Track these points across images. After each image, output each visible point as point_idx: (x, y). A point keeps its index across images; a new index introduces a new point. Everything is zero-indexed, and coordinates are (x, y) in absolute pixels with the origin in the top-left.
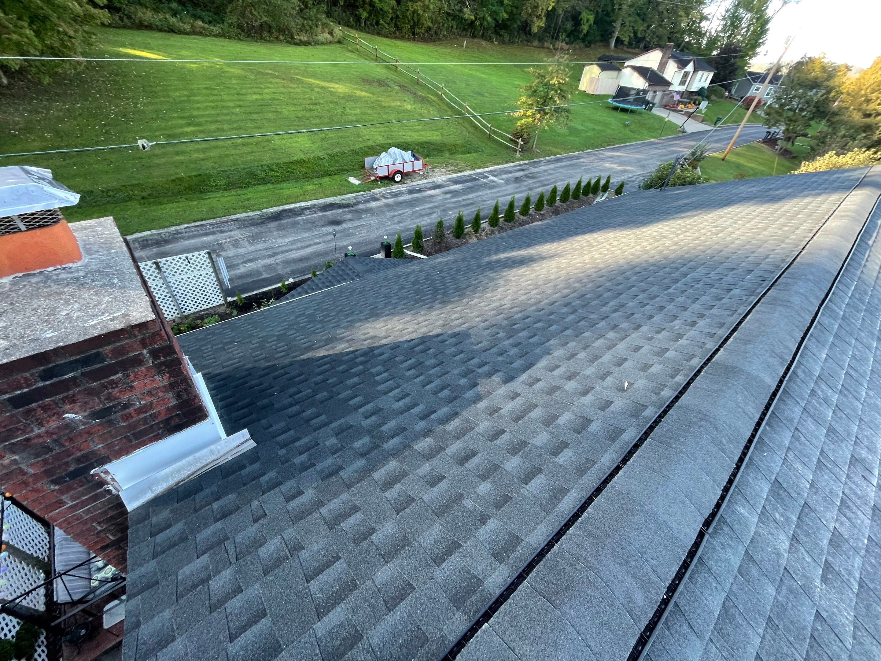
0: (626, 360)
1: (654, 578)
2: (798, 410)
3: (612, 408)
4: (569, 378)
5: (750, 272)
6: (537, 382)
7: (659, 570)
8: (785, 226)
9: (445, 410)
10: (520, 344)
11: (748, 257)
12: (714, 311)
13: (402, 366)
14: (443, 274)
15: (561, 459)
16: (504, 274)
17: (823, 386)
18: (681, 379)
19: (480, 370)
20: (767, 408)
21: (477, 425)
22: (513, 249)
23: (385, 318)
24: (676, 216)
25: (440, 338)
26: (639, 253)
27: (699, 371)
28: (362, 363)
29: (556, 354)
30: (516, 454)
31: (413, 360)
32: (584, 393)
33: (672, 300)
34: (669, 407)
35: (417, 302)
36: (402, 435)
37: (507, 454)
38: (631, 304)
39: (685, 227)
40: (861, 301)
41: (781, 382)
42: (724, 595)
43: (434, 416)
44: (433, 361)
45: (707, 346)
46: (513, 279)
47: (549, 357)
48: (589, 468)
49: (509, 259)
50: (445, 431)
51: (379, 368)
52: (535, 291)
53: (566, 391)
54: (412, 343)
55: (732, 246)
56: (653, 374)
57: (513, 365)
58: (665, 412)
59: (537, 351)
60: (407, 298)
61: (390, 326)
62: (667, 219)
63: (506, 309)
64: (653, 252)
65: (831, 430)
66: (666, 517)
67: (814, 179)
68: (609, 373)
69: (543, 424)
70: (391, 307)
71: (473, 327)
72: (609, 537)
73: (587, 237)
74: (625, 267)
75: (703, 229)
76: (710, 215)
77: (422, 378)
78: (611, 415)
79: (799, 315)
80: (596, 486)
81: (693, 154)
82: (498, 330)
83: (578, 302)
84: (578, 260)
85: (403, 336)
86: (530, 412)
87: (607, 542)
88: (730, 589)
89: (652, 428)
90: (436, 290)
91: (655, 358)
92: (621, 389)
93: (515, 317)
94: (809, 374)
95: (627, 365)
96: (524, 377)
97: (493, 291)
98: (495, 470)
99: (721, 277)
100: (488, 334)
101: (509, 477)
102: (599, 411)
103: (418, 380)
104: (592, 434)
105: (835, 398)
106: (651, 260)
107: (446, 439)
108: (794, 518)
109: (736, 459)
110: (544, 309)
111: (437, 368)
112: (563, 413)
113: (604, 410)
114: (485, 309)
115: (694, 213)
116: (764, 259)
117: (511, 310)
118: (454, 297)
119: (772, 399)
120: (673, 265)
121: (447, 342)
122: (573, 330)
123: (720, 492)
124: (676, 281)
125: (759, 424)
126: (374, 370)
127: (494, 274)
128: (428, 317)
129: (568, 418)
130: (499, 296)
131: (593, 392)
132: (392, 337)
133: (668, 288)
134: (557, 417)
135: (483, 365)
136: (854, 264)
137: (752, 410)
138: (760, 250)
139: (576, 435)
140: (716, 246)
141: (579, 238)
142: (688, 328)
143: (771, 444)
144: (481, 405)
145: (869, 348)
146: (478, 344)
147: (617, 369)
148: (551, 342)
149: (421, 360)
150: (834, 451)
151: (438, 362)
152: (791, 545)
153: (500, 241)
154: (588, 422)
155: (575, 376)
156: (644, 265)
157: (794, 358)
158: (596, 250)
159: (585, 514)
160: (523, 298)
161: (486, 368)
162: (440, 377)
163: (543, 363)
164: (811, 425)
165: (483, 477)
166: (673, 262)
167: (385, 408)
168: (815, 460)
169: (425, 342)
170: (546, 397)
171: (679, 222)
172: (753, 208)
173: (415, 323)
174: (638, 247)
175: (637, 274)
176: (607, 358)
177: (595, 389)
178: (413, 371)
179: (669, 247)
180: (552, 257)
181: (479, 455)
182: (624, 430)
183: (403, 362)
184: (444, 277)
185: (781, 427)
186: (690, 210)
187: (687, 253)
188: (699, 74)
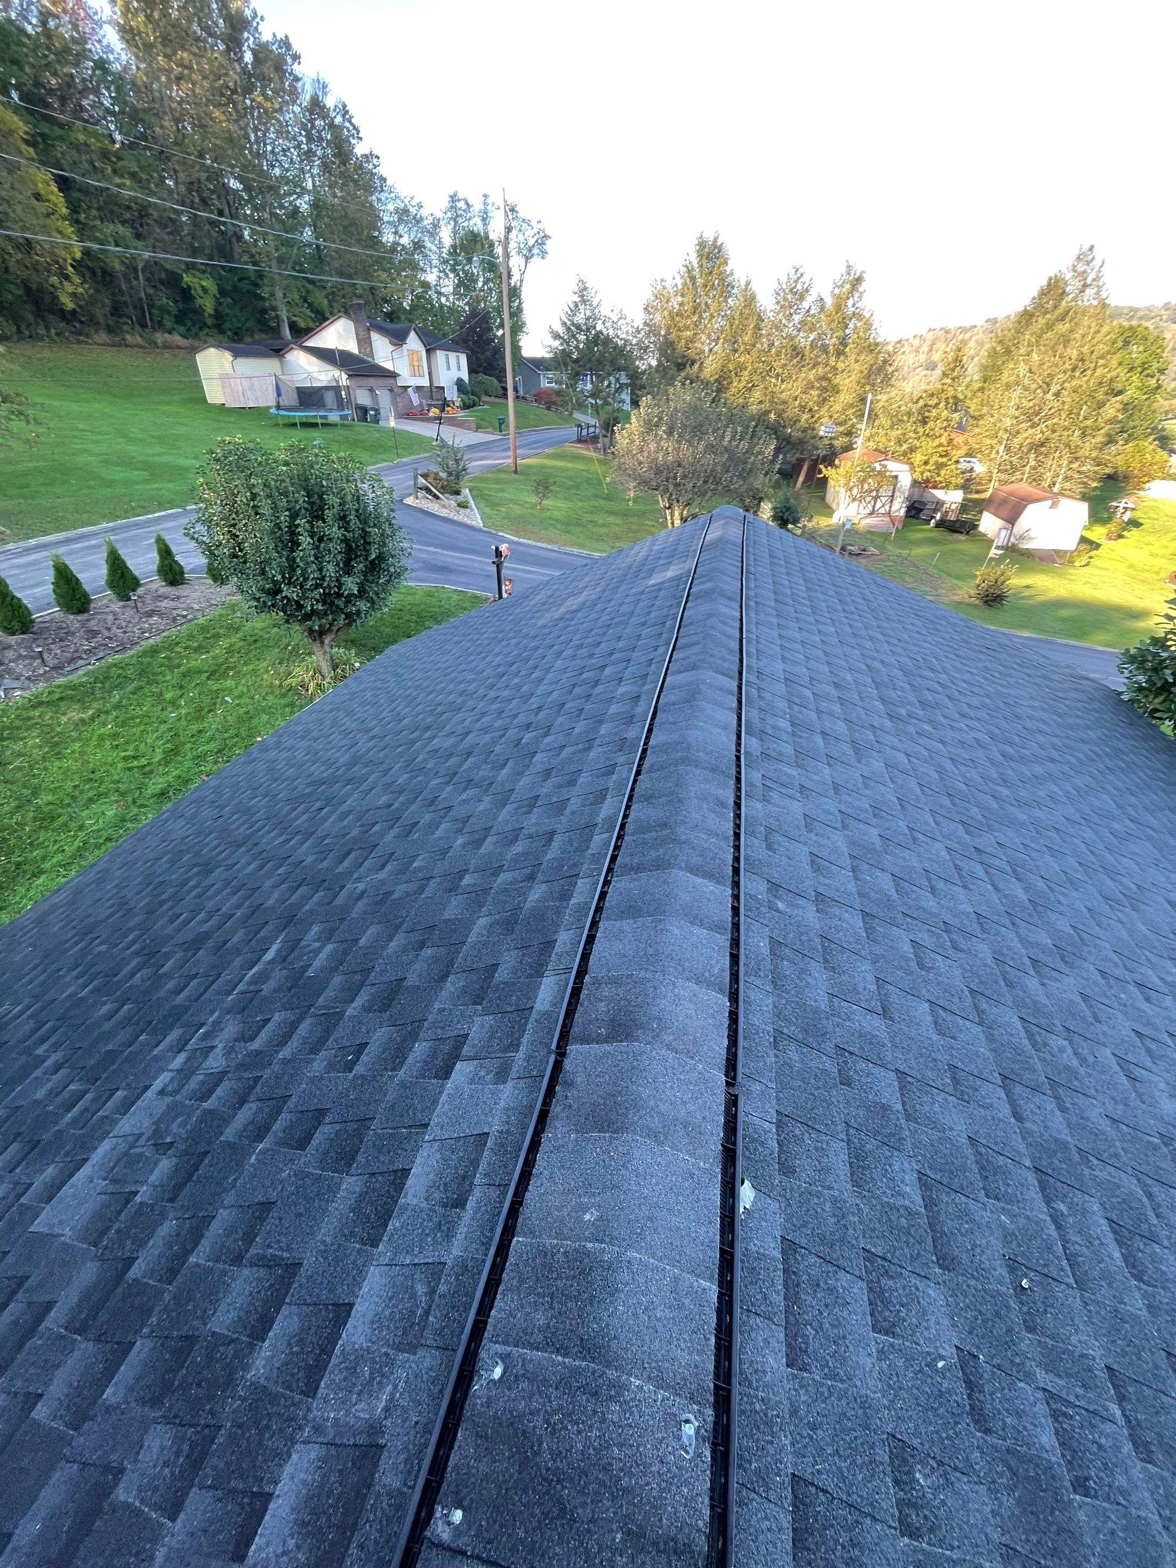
188: (440, 355)
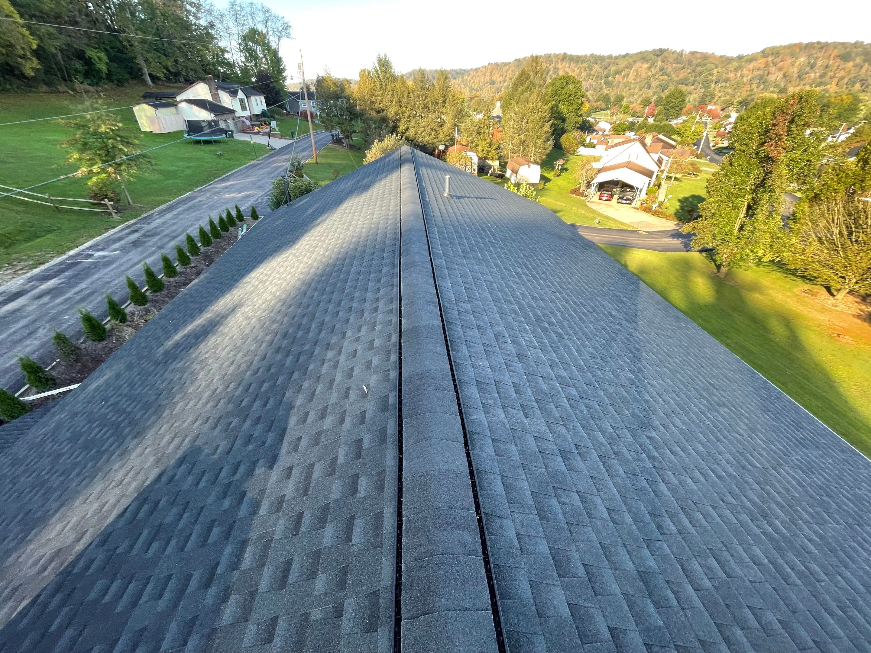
0: (352, 369)
1: (465, 514)
2: (459, 328)
3: (368, 415)
4: (323, 417)
5: (383, 250)
6: (299, 443)
7: (464, 506)
8: (382, 207)
9: (228, 550)
10: (260, 417)
11: (376, 240)
12: (382, 292)
13: (134, 553)
14: (112, 400)
15: (361, 493)
16: (194, 356)
17: (461, 304)
18: (394, 358)
19: (238, 476)
20: (446, 341)
21: (273, 532)
22: (185, 323)
23: (58, 515)
24: (312, 225)
25: (164, 479)
26: (305, 270)
27: (400, 344)
28: (63, 604)
29: (298, 403)
30: (326, 523)
31: (145, 532)
32: (342, 421)
33: (353, 298)
34: (400, 385)
35: (97, 458)
36: (195, 629)
37: (319, 531)
38: (327, 319)
39: (325, 232)
40: (445, 238)
41: (442, 318)
42: (499, 477)
43: (220, 570)
44: (175, 511)
45: (394, 321)
46: (207, 356)
47: (295, 410)
48: (384, 479)
49: (187, 336)
50: (244, 572)
51: (100, 584)
52: (240, 355)
53: (328, 430)
54: (127, 515)
55: (363, 234)
56: (377, 367)
57: (267, 445)
58: (400, 391)
59: (281, 412)
60: (75, 465)
61: (75, 519)
62: (307, 231)
63: (221, 392)
64: (315, 264)
65: (479, 327)
66: (445, 467)
67: (378, 165)
68: (349, 388)
69: (329, 475)
70: (58, 493)
71: (198, 436)
72: (427, 518)
73: (254, 274)
74: (303, 288)
75: (338, 228)
76: (335, 215)
77: (173, 542)
78: (371, 422)
79: (424, 267)
80: (396, 488)
81: (293, 165)
82: (228, 421)
83: (286, 342)
84: (260, 302)
85: (106, 517)
86: (312, 475)
87: (428, 523)
88: (500, 470)
89: (400, 410)
90: (116, 427)
91: (370, 352)
92: (364, 396)
93: (237, 394)
94: (450, 302)
95: (355, 373)
96: (285, 446)
97: (192, 382)
98: (319, 557)
99: (370, 263)
100: (221, 431)
101: (334, 550)
102: (362, 426)
103: (169, 550)
104: (368, 449)
105: (469, 307)
106: (319, 272)
107: (251, 578)
108: (496, 395)
109: (453, 388)
110: (259, 368)
111: (185, 516)
112: (338, 451)
113: (364, 423)
114: (198, 407)
115: (324, 218)
116: (386, 237)
117: (228, 390)
118: (149, 419)
119: (445, 333)
120: (336, 268)
121: (177, 477)
122: (297, 370)
123: (459, 418)
124: (346, 281)
125: (449, 355)
126: (93, 595)
127: (183, 362)
128: (128, 466)
129: (344, 453)
130: (204, 384)
131: (347, 414)
132: (91, 530)
133: (344, 290)
134: (336, 458)
135: (237, 469)
136: (428, 217)
137: (441, 349)
138: (380, 231)
139: (358, 461)
140: (354, 240)
141: (247, 279)
142: (375, 314)
143: (461, 362)
144: (264, 509)
145: (463, 265)
146: (216, 450)
147: (351, 380)
148: (287, 395)
149: (157, 523)
150: (487, 339)
151: (181, 508)
152: (504, 411)
153: (163, 322)
154: (359, 442)
155: (326, 411)
156: (316, 278)
157: (438, 298)
158: (270, 284)
159: (404, 519)
160: (232, 369)
161: (242, 469)
162: (196, 521)
163: (293, 420)
164: (469, 332)
165: (313, 575)
166: (335, 266)
167: (147, 623)
168: (483, 352)
169: (145, 500)
170: (316, 450)
171: (318, 229)
172: (357, 199)
173: (114, 487)
174: (302, 265)
175: (315, 289)
176: (339, 377)
177: (348, 410)
178: (155, 546)
179: (324, 254)
180: (233, 310)
181: (295, 559)
182: (386, 427)
183: (131, 547)
184: (115, 404)
185: (459, 346)
186: (320, 216)
187: (339, 254)
188: (253, 98)
